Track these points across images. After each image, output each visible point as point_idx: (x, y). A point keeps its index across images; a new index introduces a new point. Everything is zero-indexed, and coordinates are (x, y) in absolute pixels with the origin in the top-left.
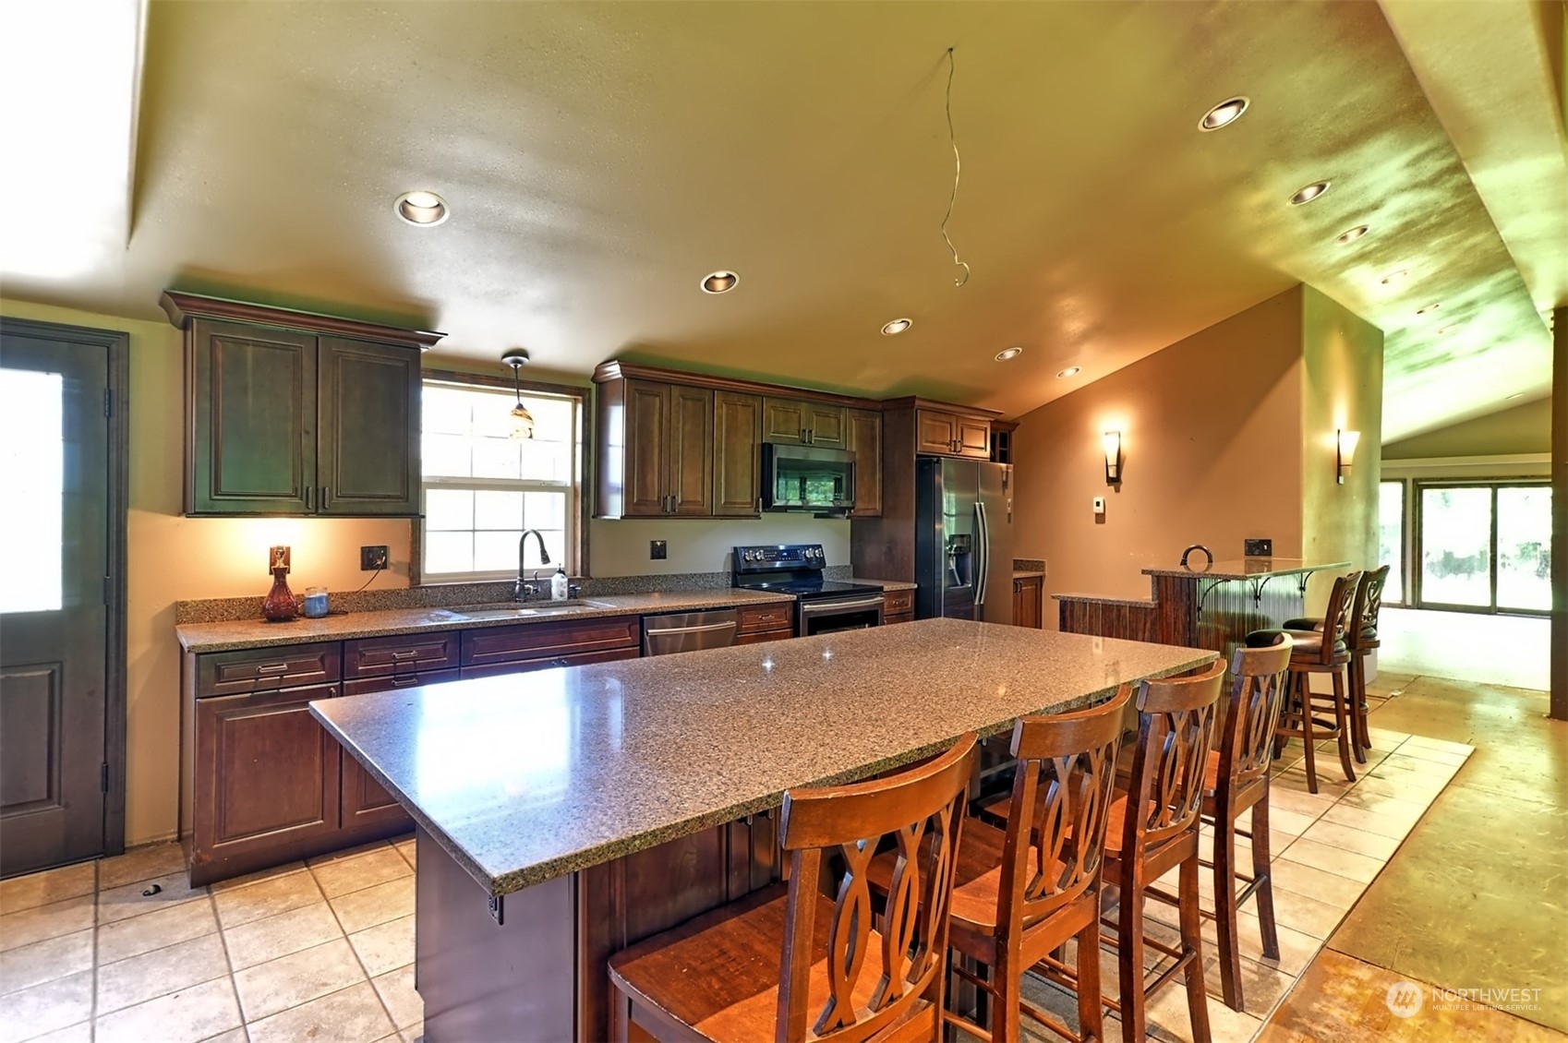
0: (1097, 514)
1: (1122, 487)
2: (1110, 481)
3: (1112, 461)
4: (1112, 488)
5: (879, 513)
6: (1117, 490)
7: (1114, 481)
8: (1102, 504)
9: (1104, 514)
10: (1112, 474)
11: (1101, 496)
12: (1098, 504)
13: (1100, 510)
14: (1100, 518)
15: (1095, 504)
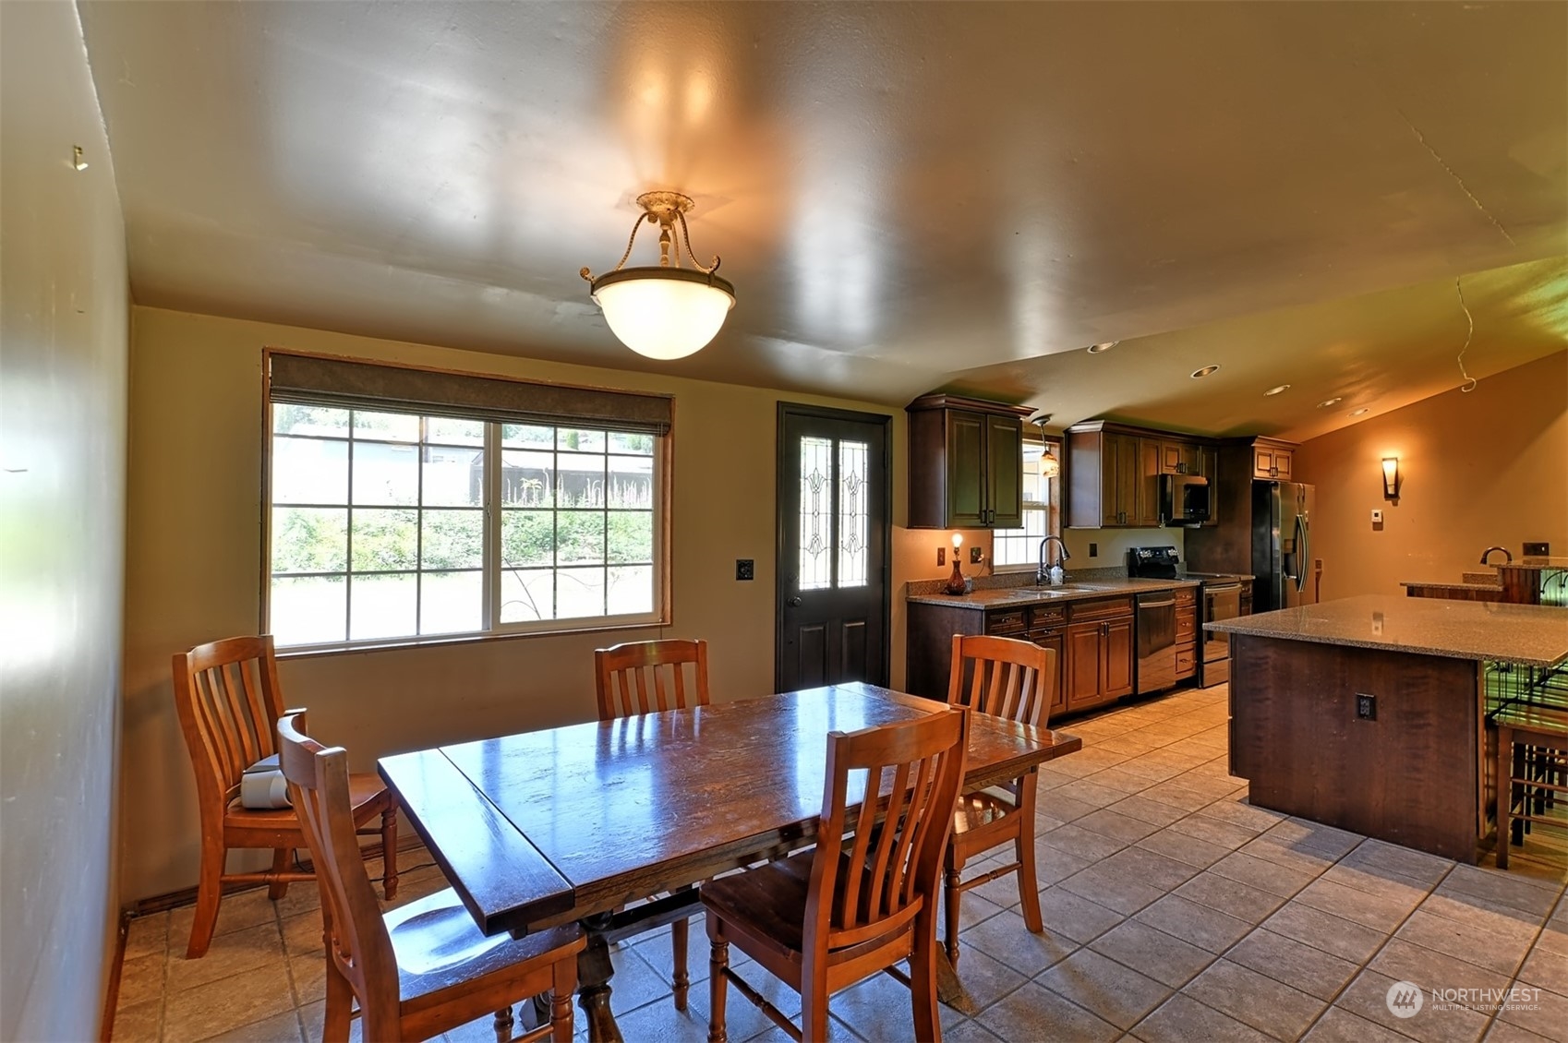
0: (1374, 523)
1: (1399, 502)
2: (1388, 496)
3: (1391, 481)
4: (1390, 502)
5: (1216, 523)
6: (1395, 504)
7: (1393, 498)
8: (1380, 515)
9: (1382, 523)
10: (1391, 491)
11: (1379, 509)
12: (1376, 515)
13: (1379, 519)
14: (1378, 526)
15: (1373, 515)
